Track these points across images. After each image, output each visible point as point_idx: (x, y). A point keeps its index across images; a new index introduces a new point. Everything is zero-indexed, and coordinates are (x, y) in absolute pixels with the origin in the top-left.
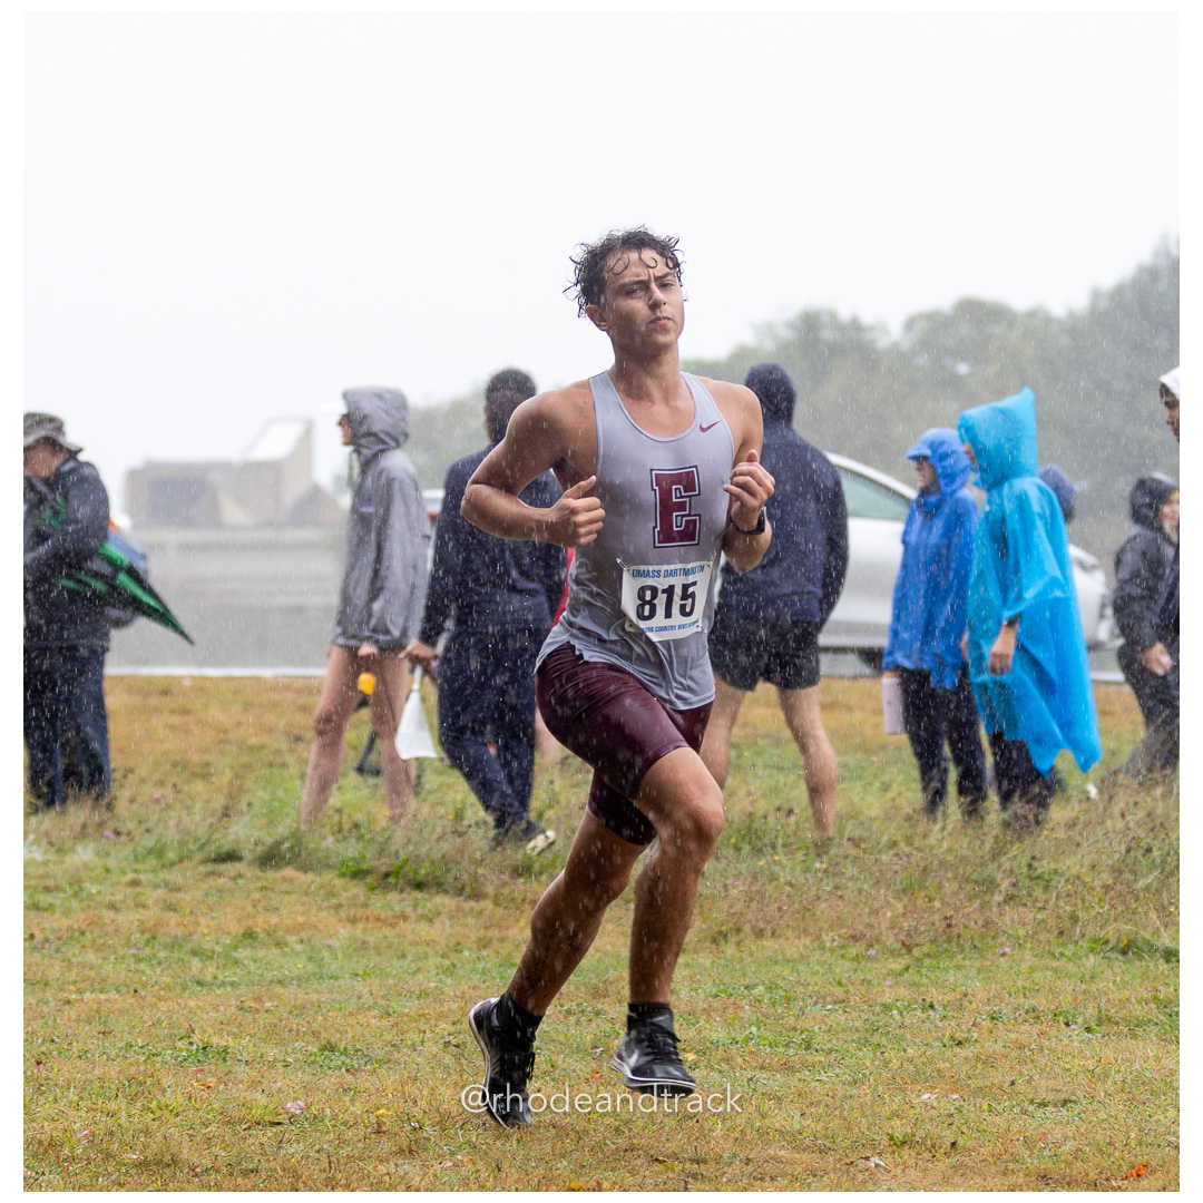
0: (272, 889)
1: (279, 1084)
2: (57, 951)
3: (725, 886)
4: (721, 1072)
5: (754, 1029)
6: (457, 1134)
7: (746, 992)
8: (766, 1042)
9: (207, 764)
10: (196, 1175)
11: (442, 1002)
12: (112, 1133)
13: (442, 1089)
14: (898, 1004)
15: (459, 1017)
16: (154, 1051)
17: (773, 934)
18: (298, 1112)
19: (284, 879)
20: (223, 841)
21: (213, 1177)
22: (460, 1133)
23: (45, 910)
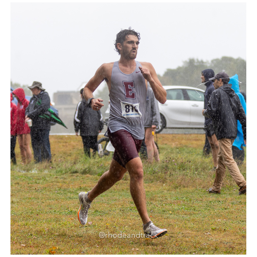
0: (85, 179)
2: (41, 192)
3: (177, 177)
4: (177, 215)
5: (183, 206)
6: (123, 228)
7: (182, 199)
8: (186, 209)
9: (71, 153)
10: (70, 238)
11: (119, 201)
12: (52, 229)
13: (120, 219)
14: (213, 201)
15: (123, 205)
16: (61, 212)
17: (187, 187)
18: (90, 224)
19: (87, 177)
20: (74, 169)
21: (73, 238)
22: (124, 228)
23: (38, 183)
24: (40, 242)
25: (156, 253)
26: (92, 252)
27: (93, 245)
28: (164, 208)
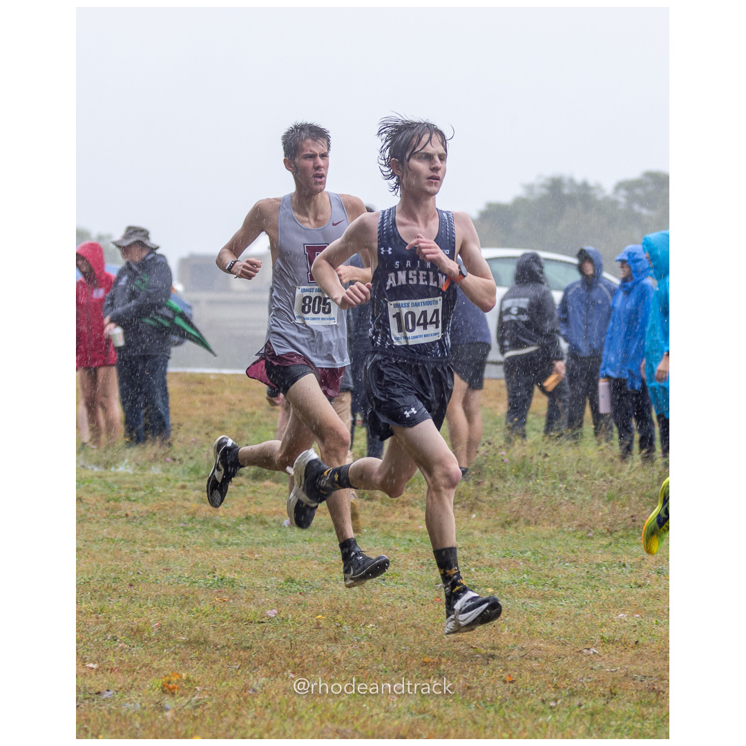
0: (259, 492)
1: (263, 600)
2: (140, 524)
3: (509, 496)
4: (507, 599)
5: (525, 576)
6: (361, 630)
7: (521, 555)
8: (532, 583)
9: (223, 423)
10: (218, 649)
12: (171, 625)
13: (353, 605)
14: (606, 563)
16: (194, 580)
17: (536, 522)
18: (273, 616)
19: (266, 487)
21: (226, 651)
22: (363, 629)
23: (134, 501)
24: (137, 660)
25: (451, 698)
26: (277, 691)
27: (279, 673)
28: (473, 577)
